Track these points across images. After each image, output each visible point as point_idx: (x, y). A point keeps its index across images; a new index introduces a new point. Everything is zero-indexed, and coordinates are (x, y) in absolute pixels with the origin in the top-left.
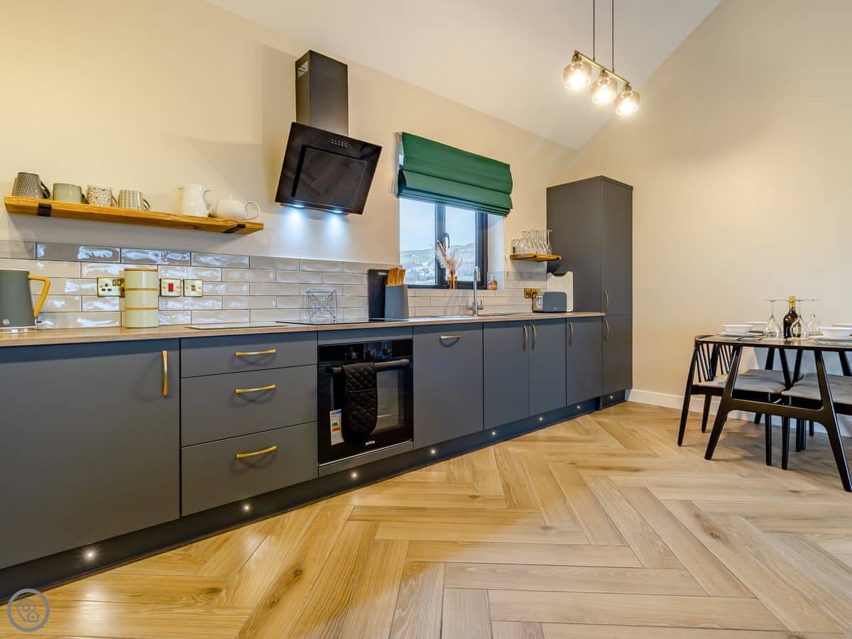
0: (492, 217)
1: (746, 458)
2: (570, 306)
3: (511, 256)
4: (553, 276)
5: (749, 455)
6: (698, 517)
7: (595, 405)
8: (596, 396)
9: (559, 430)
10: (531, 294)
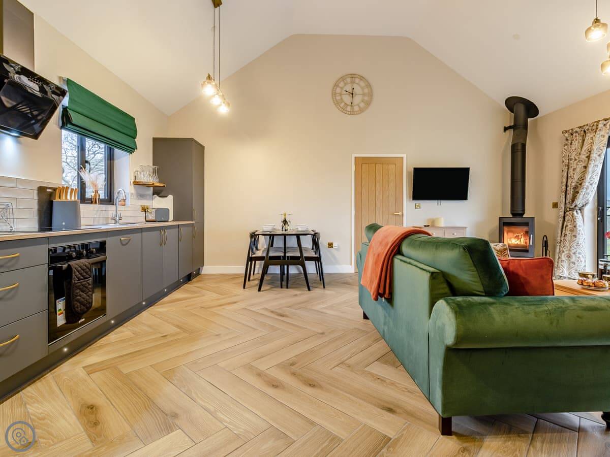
0: (117, 152)
1: (272, 288)
2: (171, 218)
3: (134, 182)
4: (158, 197)
5: (272, 286)
6: (272, 312)
7: (189, 278)
8: (189, 273)
9: (176, 295)
10: (145, 210)
